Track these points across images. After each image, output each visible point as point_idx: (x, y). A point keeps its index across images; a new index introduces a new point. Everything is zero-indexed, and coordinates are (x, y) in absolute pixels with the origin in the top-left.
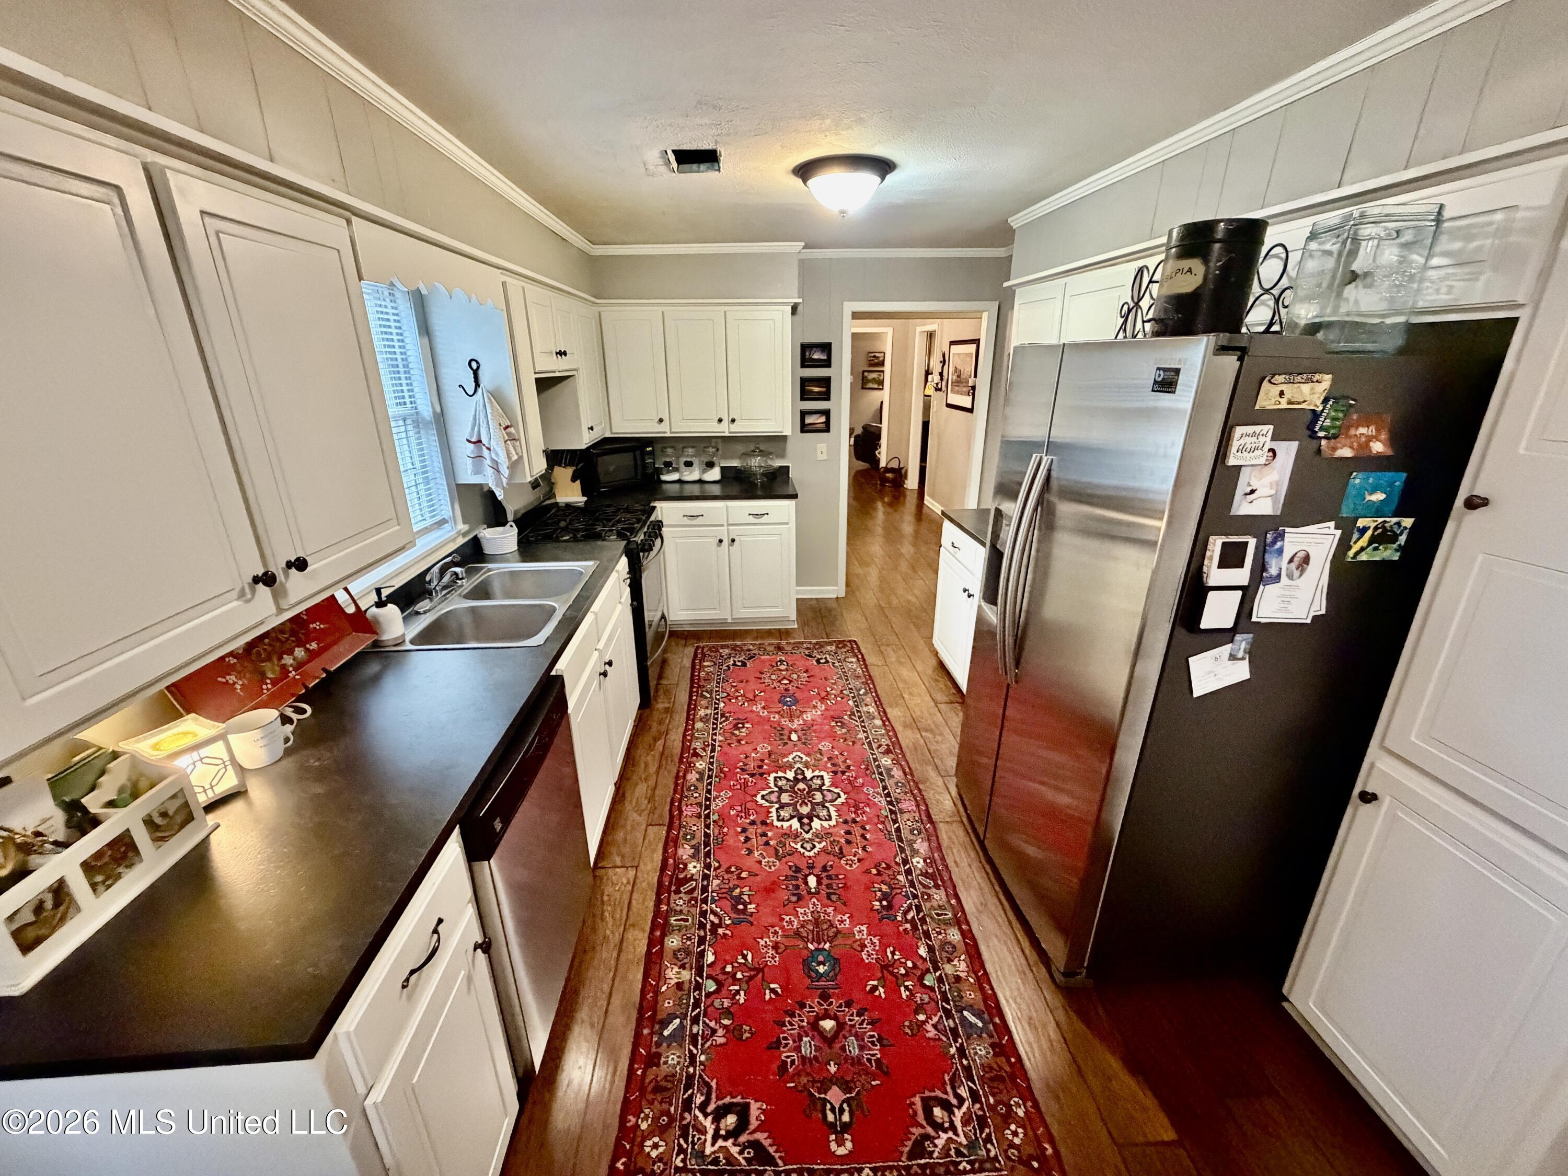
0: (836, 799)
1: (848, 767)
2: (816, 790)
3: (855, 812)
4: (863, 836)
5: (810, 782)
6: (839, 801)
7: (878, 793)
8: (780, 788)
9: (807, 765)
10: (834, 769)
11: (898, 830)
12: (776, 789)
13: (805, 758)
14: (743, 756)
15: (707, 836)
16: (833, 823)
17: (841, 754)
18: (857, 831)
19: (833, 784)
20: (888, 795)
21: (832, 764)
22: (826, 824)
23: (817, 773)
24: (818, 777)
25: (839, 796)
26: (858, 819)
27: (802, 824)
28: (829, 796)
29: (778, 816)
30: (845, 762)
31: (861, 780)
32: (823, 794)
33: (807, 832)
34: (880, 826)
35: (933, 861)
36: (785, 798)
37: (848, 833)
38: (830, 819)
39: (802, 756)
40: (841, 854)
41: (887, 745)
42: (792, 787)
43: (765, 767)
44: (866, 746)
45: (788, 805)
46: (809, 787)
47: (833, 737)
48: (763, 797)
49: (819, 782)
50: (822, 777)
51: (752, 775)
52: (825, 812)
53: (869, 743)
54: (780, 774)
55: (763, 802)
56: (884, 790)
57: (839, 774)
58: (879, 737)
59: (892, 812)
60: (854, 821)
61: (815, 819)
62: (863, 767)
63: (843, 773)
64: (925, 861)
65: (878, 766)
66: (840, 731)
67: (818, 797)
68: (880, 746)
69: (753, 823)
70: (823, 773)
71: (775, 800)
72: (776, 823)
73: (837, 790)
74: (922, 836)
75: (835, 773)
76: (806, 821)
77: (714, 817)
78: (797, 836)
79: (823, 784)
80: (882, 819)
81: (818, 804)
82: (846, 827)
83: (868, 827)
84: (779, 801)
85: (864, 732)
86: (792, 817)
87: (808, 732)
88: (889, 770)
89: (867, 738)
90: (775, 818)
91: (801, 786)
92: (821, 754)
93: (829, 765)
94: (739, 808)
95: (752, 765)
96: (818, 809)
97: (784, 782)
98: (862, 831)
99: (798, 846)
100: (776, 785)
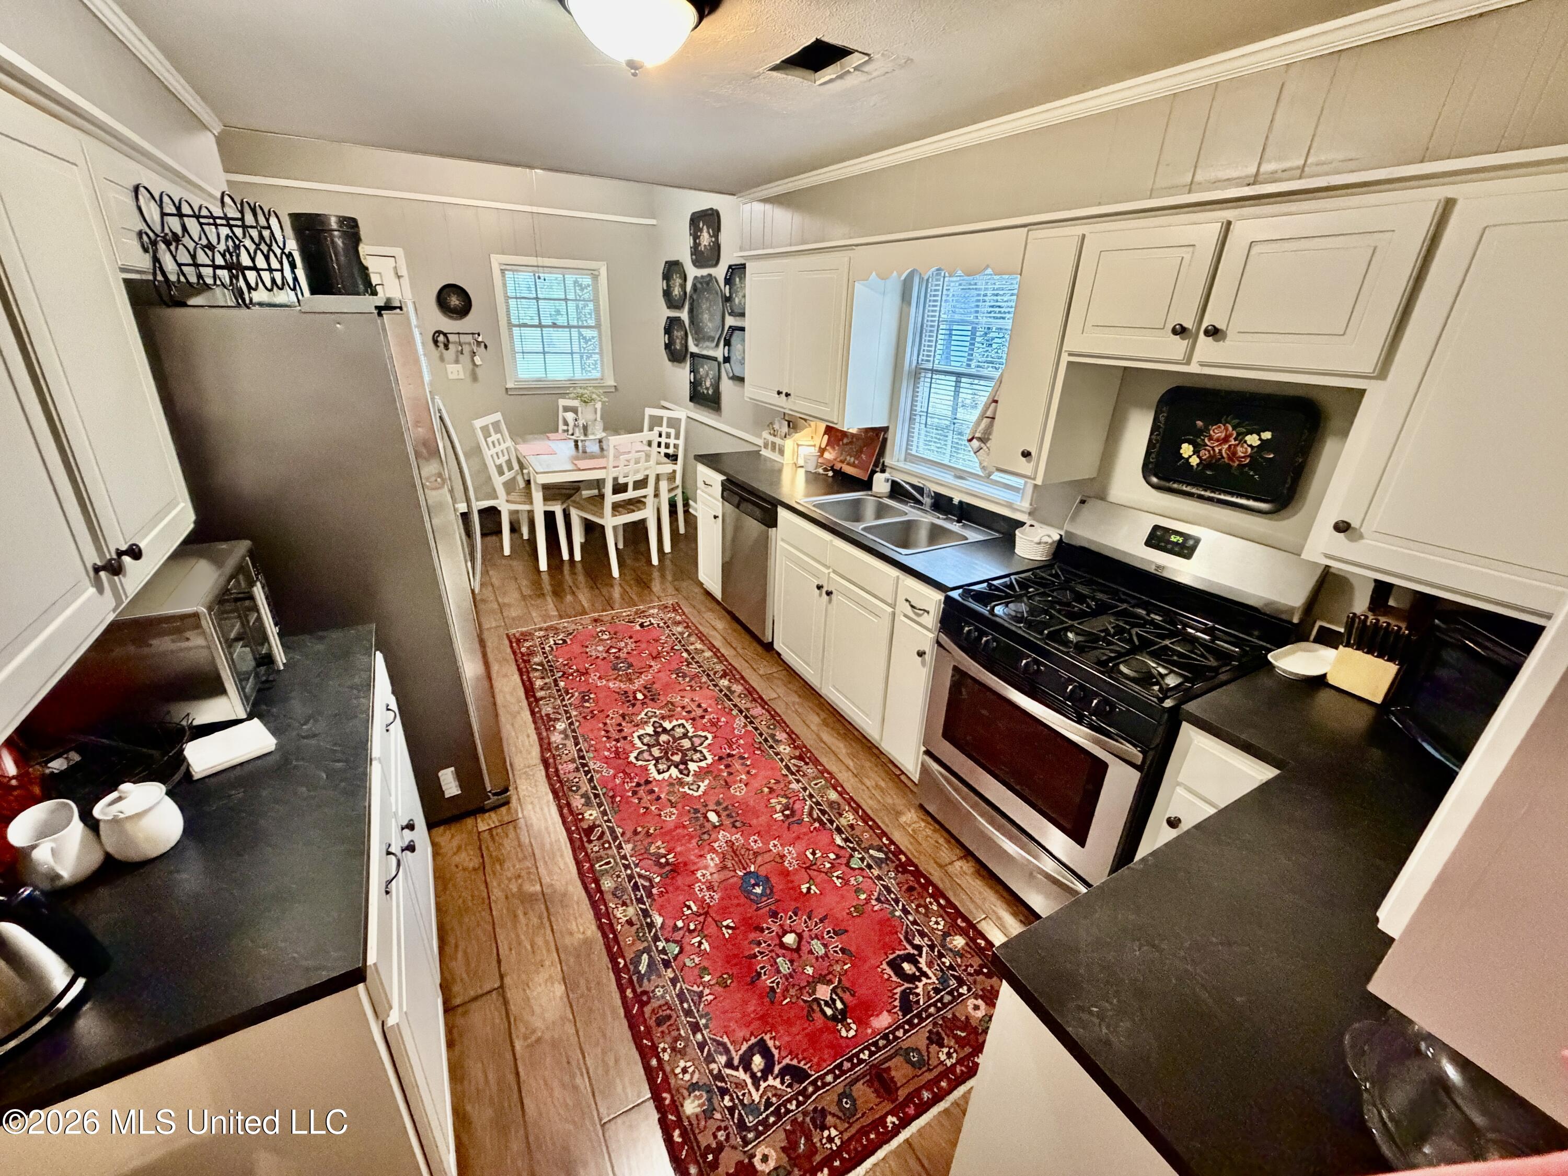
0: (638, 754)
1: (635, 793)
2: (661, 758)
3: (617, 748)
4: (607, 732)
5: (670, 763)
6: (635, 754)
7: (598, 772)
8: (696, 751)
9: (681, 783)
10: (649, 787)
11: (576, 744)
12: (698, 748)
13: (686, 789)
14: (753, 772)
15: (730, 700)
16: (635, 735)
17: (647, 808)
18: (615, 735)
19: (645, 769)
20: (586, 773)
21: (653, 792)
22: (641, 732)
23: (666, 775)
24: (664, 772)
25: (636, 758)
26: (614, 743)
27: (661, 726)
28: (646, 755)
29: (684, 727)
30: (640, 799)
31: (618, 781)
32: (653, 756)
33: (655, 722)
34: (593, 742)
35: (547, 730)
36: (686, 743)
37: (621, 731)
38: (639, 737)
39: (691, 792)
40: (623, 716)
41: (590, 841)
42: (684, 755)
43: (722, 767)
44: (619, 831)
45: (680, 738)
46: (668, 759)
47: (667, 834)
48: (707, 738)
49: (661, 767)
50: (659, 773)
51: (729, 755)
52: (645, 741)
53: (615, 838)
54: (703, 764)
55: (703, 734)
56: (592, 776)
57: (642, 782)
58: (602, 853)
59: (583, 758)
60: (617, 741)
61: (652, 733)
62: (618, 799)
63: (638, 785)
64: (555, 728)
65: (600, 805)
66: (658, 846)
67: (656, 752)
68: (600, 837)
69: (703, 717)
70: (660, 777)
71: (694, 739)
72: (683, 721)
73: (640, 763)
74: (555, 745)
75: (648, 782)
76: (660, 730)
77: (735, 712)
78: (663, 718)
79: (655, 765)
80: (592, 749)
81: (654, 746)
82: (623, 734)
83: (604, 739)
84: (690, 739)
85: (624, 857)
86: (673, 729)
87: (699, 832)
88: (588, 804)
89: (620, 847)
90: (686, 725)
91: (677, 758)
92: (670, 801)
93: (656, 789)
94: (720, 724)
95: (737, 765)
96: (652, 742)
97: (695, 757)
98: (609, 734)
99: (658, 712)
100: (701, 752)
